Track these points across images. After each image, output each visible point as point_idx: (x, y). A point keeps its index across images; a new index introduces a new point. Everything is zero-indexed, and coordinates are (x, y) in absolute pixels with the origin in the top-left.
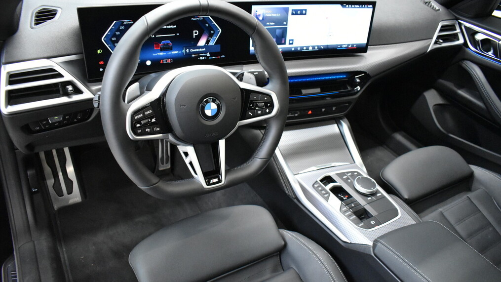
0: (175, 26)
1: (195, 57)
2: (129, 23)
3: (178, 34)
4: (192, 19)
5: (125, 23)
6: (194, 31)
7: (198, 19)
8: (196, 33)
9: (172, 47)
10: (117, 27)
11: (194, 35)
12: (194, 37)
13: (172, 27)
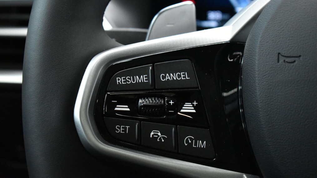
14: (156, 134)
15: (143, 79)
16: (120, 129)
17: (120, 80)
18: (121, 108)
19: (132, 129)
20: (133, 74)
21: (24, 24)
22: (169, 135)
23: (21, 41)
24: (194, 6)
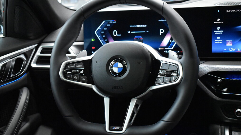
0: (146, 26)
1: (161, 50)
2: (113, 22)
3: (148, 32)
4: (159, 20)
5: (110, 22)
6: (161, 30)
7: (164, 21)
8: (162, 31)
9: (143, 40)
10: (105, 25)
11: (161, 32)
12: (160, 34)
13: (144, 26)
14: (75, 77)
15: (73, 66)
16: (68, 76)
17: (68, 67)
18: (68, 72)
19: (71, 76)
20: (71, 66)
21: (50, 53)
22: (78, 77)
23: (50, 57)
24: (86, 51)
